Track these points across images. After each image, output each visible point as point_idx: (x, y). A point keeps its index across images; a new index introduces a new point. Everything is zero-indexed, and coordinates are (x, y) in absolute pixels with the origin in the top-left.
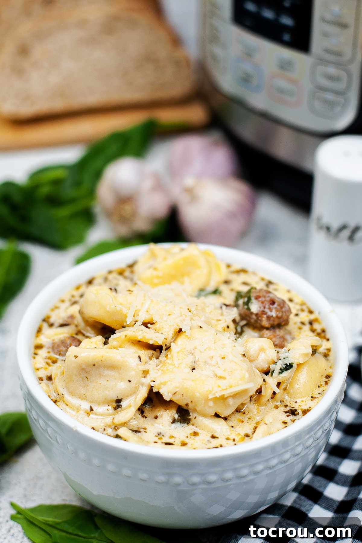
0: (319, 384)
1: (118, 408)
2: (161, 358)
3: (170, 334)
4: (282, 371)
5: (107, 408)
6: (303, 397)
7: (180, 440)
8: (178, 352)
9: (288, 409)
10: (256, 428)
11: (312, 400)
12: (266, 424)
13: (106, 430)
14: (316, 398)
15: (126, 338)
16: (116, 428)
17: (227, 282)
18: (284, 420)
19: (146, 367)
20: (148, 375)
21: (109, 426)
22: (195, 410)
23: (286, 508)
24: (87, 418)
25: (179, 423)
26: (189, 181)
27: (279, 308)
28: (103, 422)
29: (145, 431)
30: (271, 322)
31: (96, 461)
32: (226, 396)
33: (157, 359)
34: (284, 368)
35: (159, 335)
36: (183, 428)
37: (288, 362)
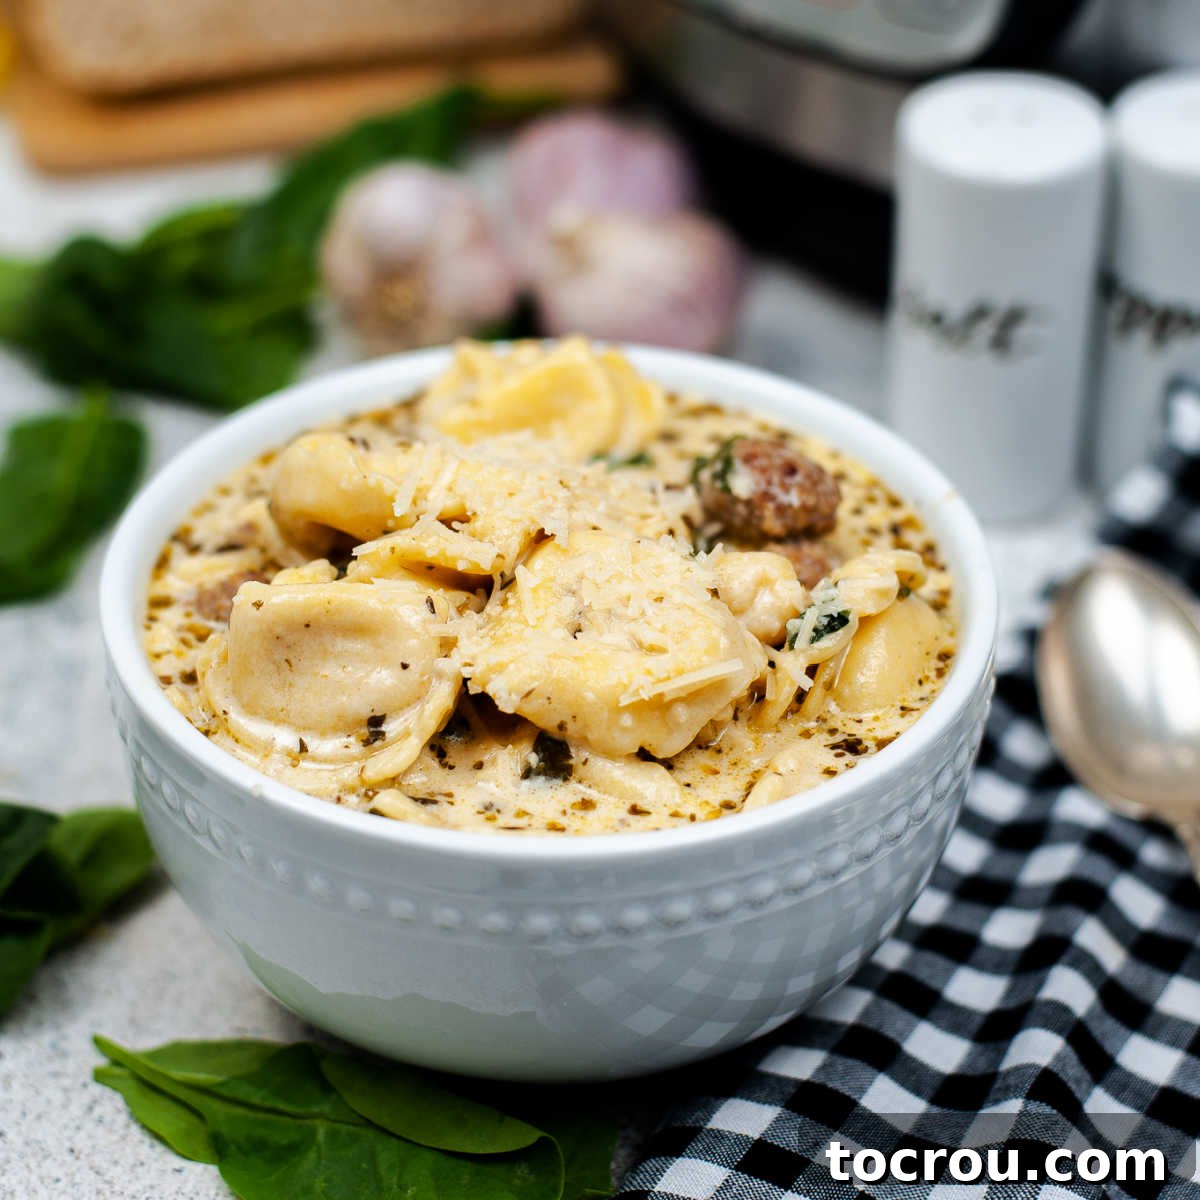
0: (920, 676)
1: (375, 741)
2: (488, 608)
3: (514, 544)
4: (818, 634)
5: (345, 740)
6: (880, 707)
7: (546, 821)
8: (535, 590)
9: (838, 738)
10: (751, 786)
11: (902, 716)
12: (780, 774)
13: (342, 801)
14: (912, 710)
15: (395, 555)
16: (370, 791)
17: (668, 437)
18: (828, 765)
19: (448, 630)
20: (455, 649)
21: (352, 790)
22: (584, 742)
23: (844, 1029)
24: (290, 771)
25: (542, 779)
26: (567, 216)
27: (808, 484)
28: (334, 778)
29: (450, 800)
30: (789, 522)
31: (316, 883)
32: (667, 698)
33: (478, 613)
34: (825, 627)
35: (485, 546)
36: (553, 790)
37: (834, 610)
